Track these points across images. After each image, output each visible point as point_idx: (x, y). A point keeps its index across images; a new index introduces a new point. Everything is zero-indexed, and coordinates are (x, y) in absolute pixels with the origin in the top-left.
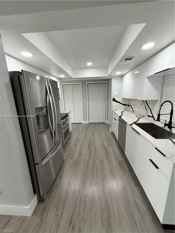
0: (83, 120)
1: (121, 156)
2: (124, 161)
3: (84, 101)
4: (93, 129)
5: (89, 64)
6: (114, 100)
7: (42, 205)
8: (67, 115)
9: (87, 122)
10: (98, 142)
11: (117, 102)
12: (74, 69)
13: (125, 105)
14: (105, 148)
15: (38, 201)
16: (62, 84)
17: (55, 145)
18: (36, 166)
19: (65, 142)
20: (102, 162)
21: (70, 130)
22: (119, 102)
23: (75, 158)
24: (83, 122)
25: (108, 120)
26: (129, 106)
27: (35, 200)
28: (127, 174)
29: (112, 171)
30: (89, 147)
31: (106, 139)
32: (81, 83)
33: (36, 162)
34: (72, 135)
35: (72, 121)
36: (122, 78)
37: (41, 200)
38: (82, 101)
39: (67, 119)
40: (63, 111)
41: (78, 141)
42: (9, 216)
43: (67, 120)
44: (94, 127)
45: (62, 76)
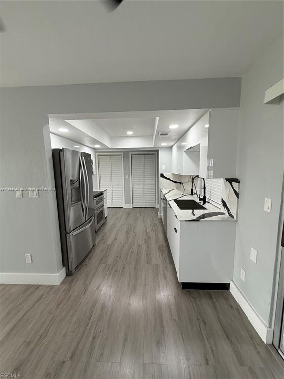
0: (124, 203)
1: (164, 240)
2: (165, 245)
3: (127, 177)
4: (136, 215)
5: (130, 133)
6: (162, 176)
7: (70, 278)
8: (101, 194)
9: (130, 206)
10: (140, 227)
11: (166, 178)
12: (113, 138)
13: (176, 182)
14: (147, 234)
15: (66, 275)
16: (97, 154)
17: (86, 221)
18: (67, 235)
19: (97, 227)
20: (139, 246)
21: (106, 214)
22: (169, 179)
23: (109, 242)
24: (124, 206)
25: (158, 203)
26: (181, 183)
27: (62, 272)
28: (164, 255)
29: (149, 254)
30: (127, 233)
31: (151, 225)
32: (122, 154)
33: (67, 231)
34: (108, 220)
35: (108, 204)
36: (171, 149)
37: (69, 274)
38: (123, 175)
39: (102, 198)
40: (96, 189)
41: (115, 227)
42: (37, 285)
43: (101, 200)
44: (139, 212)
45: (97, 146)
